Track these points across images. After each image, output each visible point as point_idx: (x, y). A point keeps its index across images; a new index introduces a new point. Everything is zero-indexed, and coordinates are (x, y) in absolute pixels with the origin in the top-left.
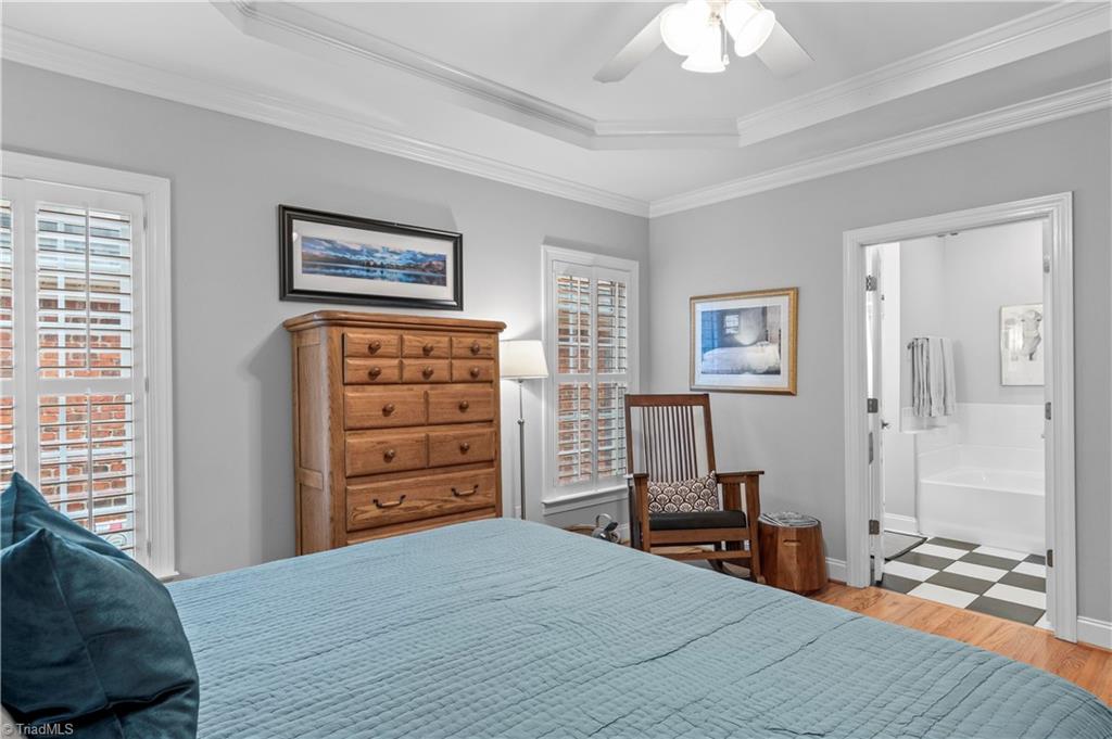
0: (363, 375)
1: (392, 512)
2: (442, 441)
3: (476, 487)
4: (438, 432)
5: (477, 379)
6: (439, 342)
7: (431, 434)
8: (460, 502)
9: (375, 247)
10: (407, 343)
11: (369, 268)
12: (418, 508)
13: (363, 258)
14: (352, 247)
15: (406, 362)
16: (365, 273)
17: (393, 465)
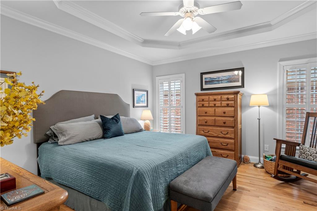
0: (201, 105)
1: (206, 134)
2: (219, 120)
3: (228, 133)
4: (217, 118)
5: (229, 106)
6: (218, 97)
7: (216, 118)
8: (223, 135)
9: (220, 76)
10: (210, 98)
11: (219, 81)
12: (212, 134)
13: (217, 79)
14: (215, 78)
15: (210, 102)
16: (217, 83)
17: (207, 124)
